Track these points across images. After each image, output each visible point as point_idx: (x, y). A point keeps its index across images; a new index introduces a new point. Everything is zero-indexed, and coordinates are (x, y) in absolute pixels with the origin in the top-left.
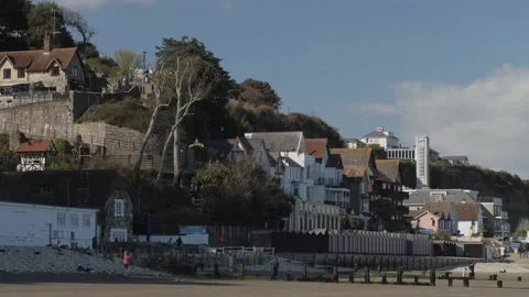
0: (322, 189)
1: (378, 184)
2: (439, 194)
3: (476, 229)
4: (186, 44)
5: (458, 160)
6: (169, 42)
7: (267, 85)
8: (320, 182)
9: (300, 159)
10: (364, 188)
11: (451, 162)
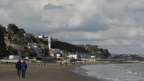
0: (38, 51)
1: (45, 49)
2: (54, 50)
3: (60, 55)
4: (13, 25)
5: (56, 39)
6: (9, 24)
7: (23, 29)
8: (38, 50)
9: (36, 47)
10: (44, 50)
11: (55, 40)
